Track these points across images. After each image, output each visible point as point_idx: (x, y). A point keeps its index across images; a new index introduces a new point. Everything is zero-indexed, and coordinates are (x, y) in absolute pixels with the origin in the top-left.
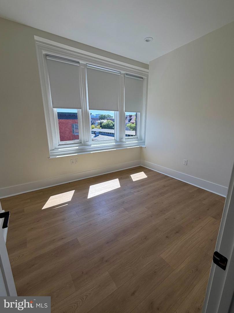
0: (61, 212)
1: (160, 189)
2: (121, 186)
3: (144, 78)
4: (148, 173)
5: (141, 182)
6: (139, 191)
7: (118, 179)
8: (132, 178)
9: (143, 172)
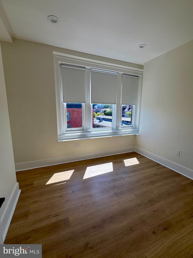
0: (61, 189)
1: (151, 177)
2: (113, 169)
3: (140, 77)
4: (140, 160)
5: (133, 168)
6: (130, 177)
7: (112, 163)
8: (125, 163)
9: (136, 158)
